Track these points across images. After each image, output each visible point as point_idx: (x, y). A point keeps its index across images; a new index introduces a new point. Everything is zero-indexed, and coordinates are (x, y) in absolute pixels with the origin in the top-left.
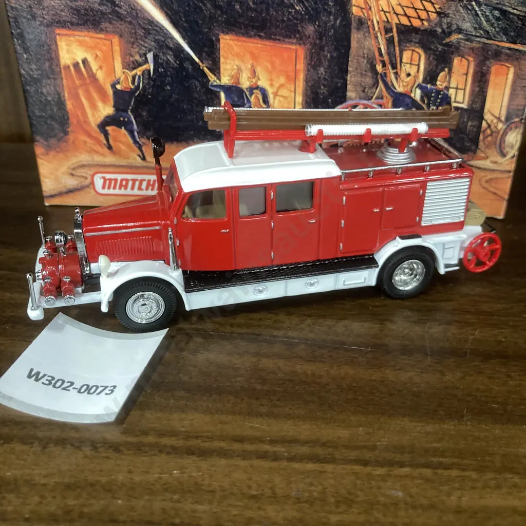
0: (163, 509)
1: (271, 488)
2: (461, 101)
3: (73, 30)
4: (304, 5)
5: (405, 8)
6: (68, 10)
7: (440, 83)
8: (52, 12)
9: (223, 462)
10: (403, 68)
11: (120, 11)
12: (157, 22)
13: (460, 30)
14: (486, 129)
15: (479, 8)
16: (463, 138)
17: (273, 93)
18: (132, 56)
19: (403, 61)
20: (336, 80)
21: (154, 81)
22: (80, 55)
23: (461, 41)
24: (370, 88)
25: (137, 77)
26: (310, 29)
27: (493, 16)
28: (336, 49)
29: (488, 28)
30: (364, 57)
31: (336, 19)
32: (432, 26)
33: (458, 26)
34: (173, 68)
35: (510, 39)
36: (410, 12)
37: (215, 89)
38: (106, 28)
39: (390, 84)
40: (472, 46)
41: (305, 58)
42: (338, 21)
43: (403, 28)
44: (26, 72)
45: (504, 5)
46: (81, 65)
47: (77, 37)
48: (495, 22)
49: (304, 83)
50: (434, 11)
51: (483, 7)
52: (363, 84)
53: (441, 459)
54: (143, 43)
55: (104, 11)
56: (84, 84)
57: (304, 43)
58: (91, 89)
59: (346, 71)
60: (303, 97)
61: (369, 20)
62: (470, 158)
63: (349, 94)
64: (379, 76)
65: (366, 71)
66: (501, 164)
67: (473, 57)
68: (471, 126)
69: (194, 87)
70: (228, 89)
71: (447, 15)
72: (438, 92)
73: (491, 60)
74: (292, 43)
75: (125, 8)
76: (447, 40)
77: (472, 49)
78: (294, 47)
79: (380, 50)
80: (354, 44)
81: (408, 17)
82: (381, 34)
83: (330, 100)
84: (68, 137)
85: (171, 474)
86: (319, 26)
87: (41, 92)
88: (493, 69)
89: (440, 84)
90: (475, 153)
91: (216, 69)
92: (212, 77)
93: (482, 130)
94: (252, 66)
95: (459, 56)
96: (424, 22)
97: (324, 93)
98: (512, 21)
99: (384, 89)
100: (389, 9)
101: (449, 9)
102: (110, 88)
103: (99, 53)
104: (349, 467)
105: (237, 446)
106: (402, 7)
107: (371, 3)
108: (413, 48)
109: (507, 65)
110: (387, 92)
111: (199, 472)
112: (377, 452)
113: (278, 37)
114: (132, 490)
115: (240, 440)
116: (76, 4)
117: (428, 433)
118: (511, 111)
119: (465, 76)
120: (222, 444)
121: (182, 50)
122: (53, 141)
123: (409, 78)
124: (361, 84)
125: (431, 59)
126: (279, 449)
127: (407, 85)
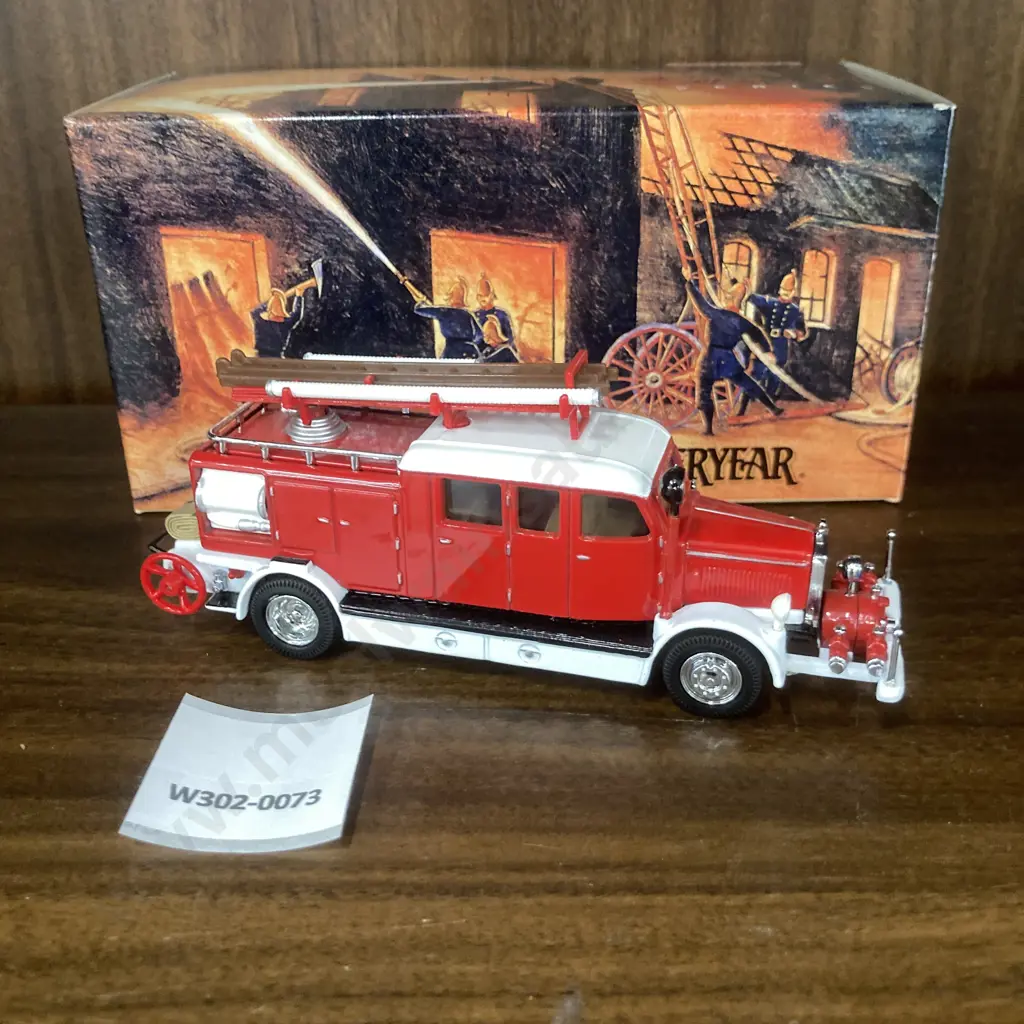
0: (415, 974)
1: (574, 935)
2: (821, 319)
3: (191, 229)
4: (565, 181)
5: (723, 179)
6: (182, 198)
7: (786, 292)
8: (155, 202)
9: (496, 901)
10: (725, 271)
11: (267, 196)
12: (329, 212)
13: (811, 211)
14: (862, 361)
15: (839, 175)
16: (827, 376)
17: (518, 318)
18: (288, 267)
19: (725, 260)
20: (619, 293)
21: (324, 305)
22: (199, 267)
23: (815, 226)
24: (674, 304)
25: (296, 299)
26: (575, 217)
27: (860, 186)
28: (617, 246)
29: (855, 205)
30: (662, 258)
31: (615, 201)
32: (767, 206)
33: (807, 202)
34: (355, 284)
35: (891, 222)
36: (733, 185)
37: (425, 315)
38: (244, 223)
39: (704, 296)
40: (831, 234)
41: (569, 261)
42: (619, 203)
43: (721, 210)
44: (111, 296)
45: (878, 171)
46: (202, 283)
47: (196, 240)
48: (866, 197)
49: (568, 300)
50: (769, 182)
51: (845, 175)
52: (662, 299)
53: (826, 878)
54: (304, 245)
55: (242, 197)
56: (207, 314)
57: (566, 240)
58: (218, 319)
59: (636, 279)
60: (567, 321)
61: (668, 199)
62: (841, 407)
63: (640, 315)
64: (687, 285)
65: (666, 278)
66: (889, 413)
67: (834, 250)
68: (838, 356)
69: (390, 313)
70: (445, 315)
71: (790, 189)
72: (783, 306)
73: (863, 254)
74: (546, 240)
75: (275, 192)
76: (793, 226)
77: (833, 238)
78: (549, 245)
79: (686, 244)
80: (645, 238)
81: (730, 193)
82: (687, 220)
83: (610, 326)
84: (177, 399)
85: (419, 924)
86: (588, 211)
87: (135, 327)
88: (867, 267)
89: (785, 294)
90: (847, 399)
91: (425, 284)
92: (419, 297)
93: (856, 362)
94: (484, 277)
95: (812, 249)
96: (754, 199)
97: (600, 314)
98: (891, 195)
99: (696, 306)
100: (699, 181)
101: (792, 179)
102: (250, 317)
103: (232, 264)
104: (687, 898)
105: (515, 878)
106: (719, 177)
107: (669, 172)
108: (739, 240)
109: (889, 260)
110: (700, 309)
111: (462, 917)
112: (729, 874)
113: (523, 231)
114: (362, 951)
115: (519, 868)
116: (196, 187)
117: (804, 842)
118: (900, 331)
119: (824, 279)
120: (490, 876)
121: (369, 254)
122: (152, 406)
123: (735, 286)
124: (658, 299)
125: (769, 255)
126: (580, 878)
127: (733, 297)
